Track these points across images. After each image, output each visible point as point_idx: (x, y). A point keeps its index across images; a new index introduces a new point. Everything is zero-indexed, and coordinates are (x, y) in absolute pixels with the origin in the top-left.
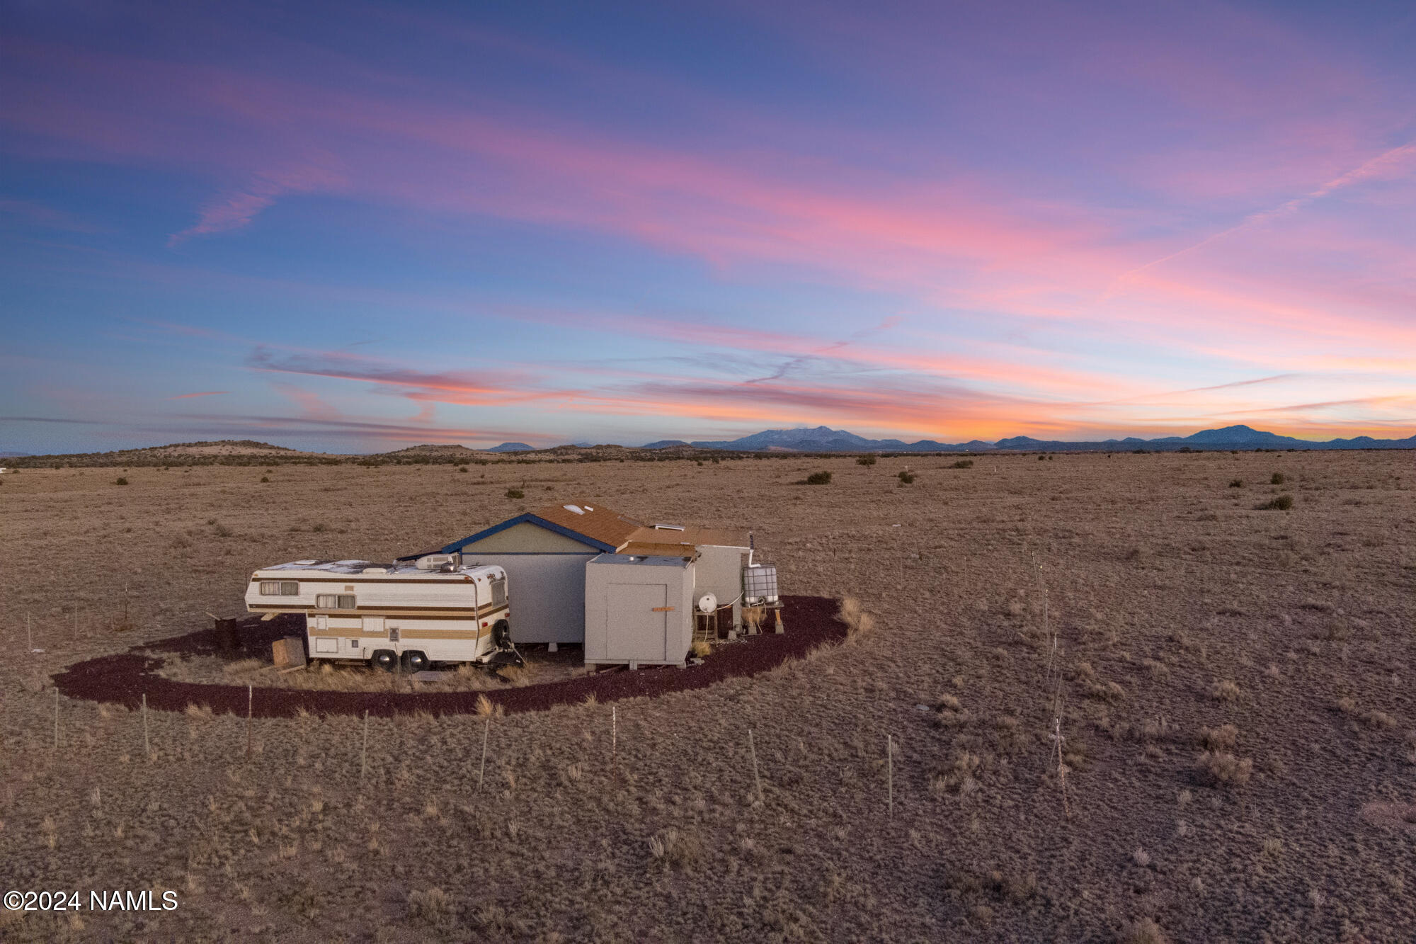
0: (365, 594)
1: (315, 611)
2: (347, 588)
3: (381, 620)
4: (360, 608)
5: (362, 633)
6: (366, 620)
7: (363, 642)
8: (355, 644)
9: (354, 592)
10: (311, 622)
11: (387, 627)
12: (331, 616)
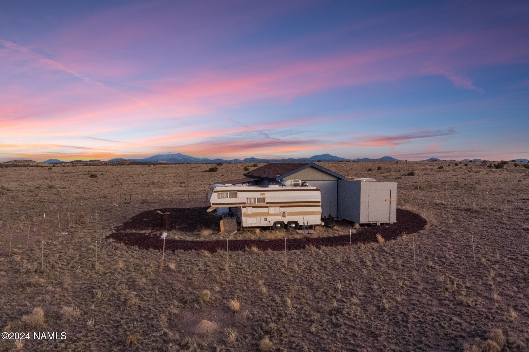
0: (270, 196)
1: (245, 205)
2: (261, 194)
3: (278, 208)
4: (267, 203)
5: (268, 214)
6: (270, 208)
7: (269, 218)
8: (265, 219)
9: (265, 196)
10: (244, 211)
11: (280, 211)
12: (254, 207)
